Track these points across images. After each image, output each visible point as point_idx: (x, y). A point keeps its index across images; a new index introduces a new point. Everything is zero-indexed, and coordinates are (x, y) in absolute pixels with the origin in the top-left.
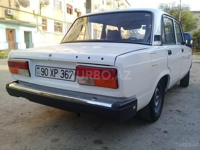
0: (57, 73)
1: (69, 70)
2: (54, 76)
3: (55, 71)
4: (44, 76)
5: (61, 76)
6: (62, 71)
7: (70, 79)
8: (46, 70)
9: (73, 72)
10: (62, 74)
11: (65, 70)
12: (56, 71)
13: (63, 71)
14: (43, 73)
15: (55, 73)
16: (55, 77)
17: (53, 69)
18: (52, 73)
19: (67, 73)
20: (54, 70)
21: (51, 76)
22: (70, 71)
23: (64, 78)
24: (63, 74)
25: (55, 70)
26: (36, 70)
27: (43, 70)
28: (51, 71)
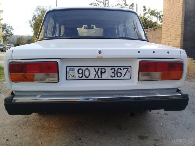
0: (104, 73)
1: (122, 68)
3: (101, 71)
4: (84, 78)
5: (111, 76)
6: (112, 69)
7: (124, 77)
8: (87, 71)
9: (128, 69)
10: (113, 73)
12: (103, 71)
14: (80, 75)
15: (102, 73)
16: (101, 77)
17: (99, 69)
18: (97, 73)
19: (119, 71)
21: (95, 77)
22: (124, 69)
23: (116, 77)
25: (102, 69)
26: (68, 72)
27: (80, 71)
28: (96, 71)
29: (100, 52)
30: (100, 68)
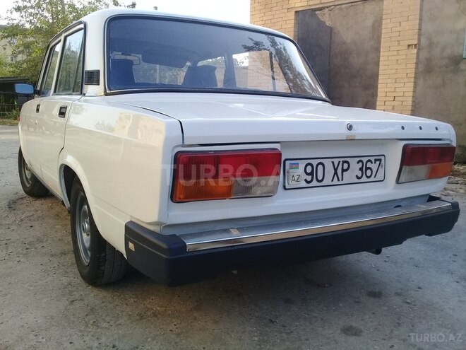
0: (347, 170)
1: (373, 159)
2: (340, 179)
3: (343, 166)
4: (315, 183)
5: (357, 176)
6: (358, 163)
7: (375, 177)
8: (320, 167)
9: (380, 160)
11: (365, 160)
12: (346, 166)
13: (361, 164)
14: (309, 178)
15: (343, 171)
16: (342, 180)
17: (339, 162)
18: (336, 173)
19: (369, 165)
20: (341, 163)
21: (332, 181)
22: (376, 160)
23: (364, 179)
24: (361, 169)
25: (344, 162)
26: (288, 172)
27: (309, 169)
28: (334, 166)
29: (350, 127)
30: (341, 160)
